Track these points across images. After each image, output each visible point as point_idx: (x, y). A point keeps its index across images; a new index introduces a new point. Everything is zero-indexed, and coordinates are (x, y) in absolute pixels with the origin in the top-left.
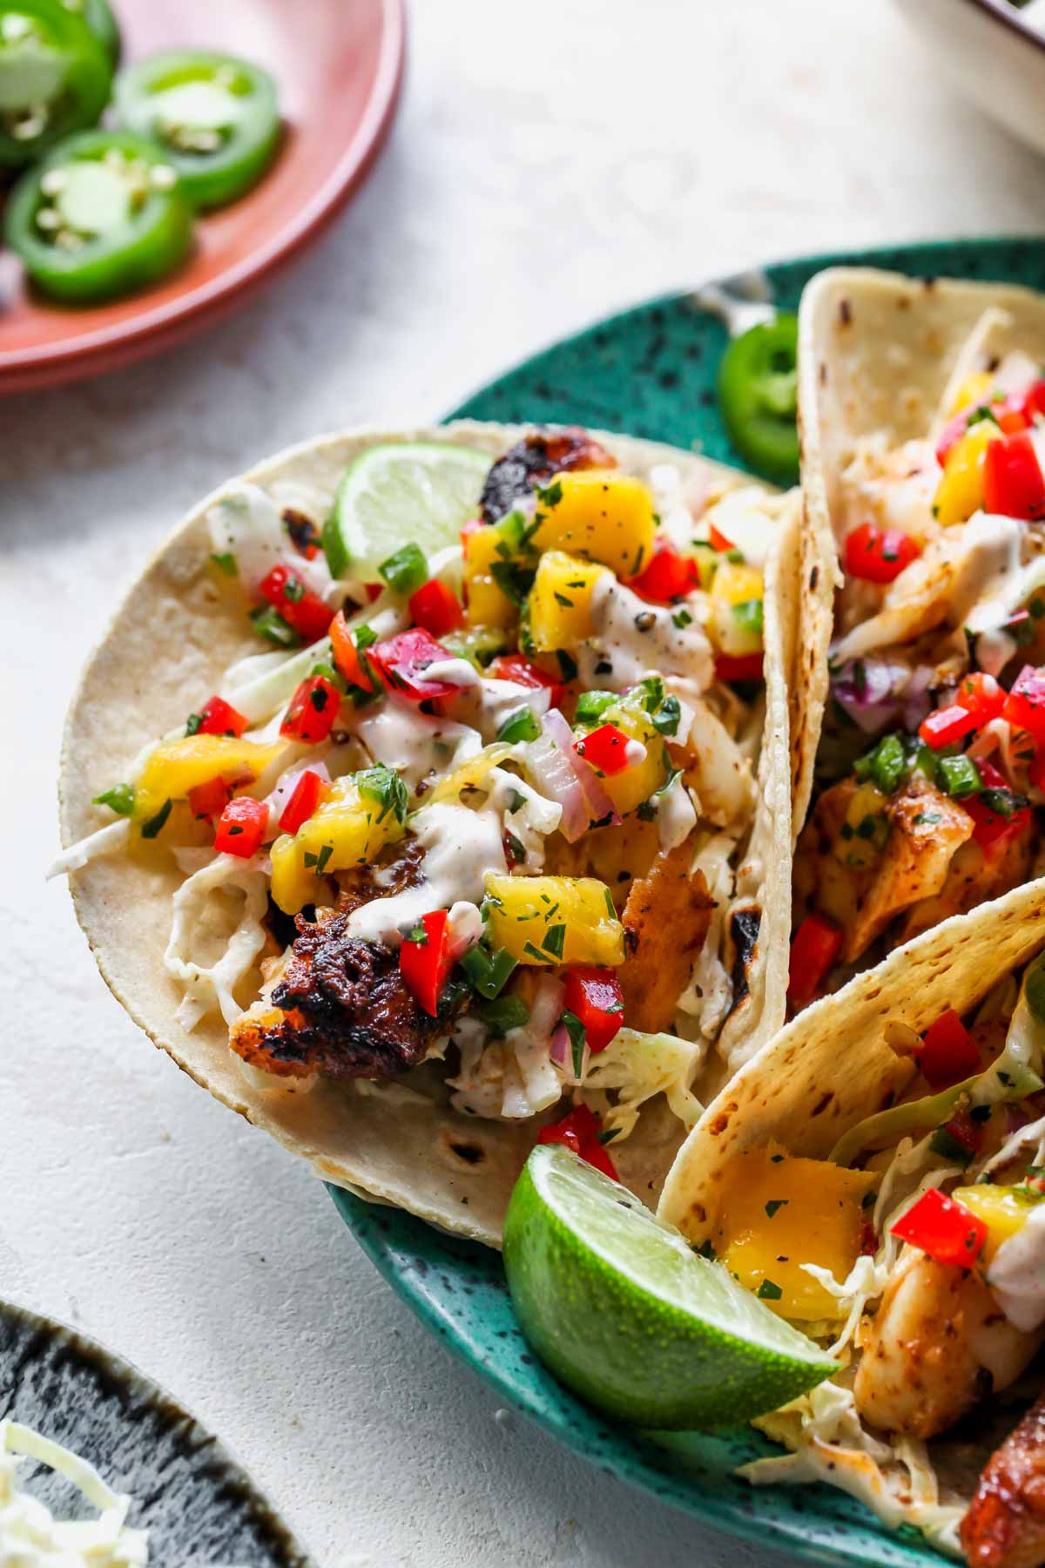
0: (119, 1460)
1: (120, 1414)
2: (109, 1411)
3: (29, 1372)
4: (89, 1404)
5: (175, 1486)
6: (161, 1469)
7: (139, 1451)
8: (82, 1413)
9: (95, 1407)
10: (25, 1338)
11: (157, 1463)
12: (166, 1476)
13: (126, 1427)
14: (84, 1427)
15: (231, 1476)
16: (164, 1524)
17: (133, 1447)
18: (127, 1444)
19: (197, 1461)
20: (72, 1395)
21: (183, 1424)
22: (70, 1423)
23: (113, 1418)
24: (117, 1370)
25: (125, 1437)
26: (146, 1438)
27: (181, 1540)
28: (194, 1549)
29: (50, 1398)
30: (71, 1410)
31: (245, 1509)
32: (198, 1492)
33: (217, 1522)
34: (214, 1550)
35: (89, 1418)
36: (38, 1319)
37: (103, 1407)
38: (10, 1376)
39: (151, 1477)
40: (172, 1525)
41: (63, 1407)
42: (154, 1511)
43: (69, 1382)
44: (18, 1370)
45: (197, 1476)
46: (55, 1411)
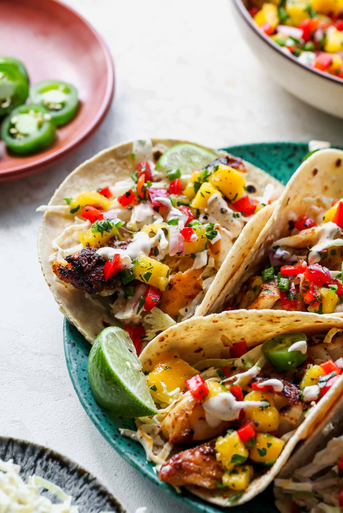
0: (68, 486)
1: (67, 472)
2: (63, 472)
3: (39, 462)
4: (57, 470)
5: (85, 493)
6: (81, 487)
7: (73, 483)
8: (55, 473)
9: (60, 470)
10: (37, 453)
11: (79, 486)
12: (82, 490)
13: (69, 476)
14: (56, 477)
15: (101, 488)
16: (82, 503)
17: (71, 482)
18: (70, 481)
19: (91, 485)
20: (52, 468)
21: (86, 475)
22: (52, 476)
23: (65, 474)
24: (65, 460)
25: (69, 479)
26: (75, 479)
27: (88, 508)
28: (92, 510)
29: (46, 469)
30: (52, 472)
31: (107, 498)
32: (92, 494)
33: (99, 502)
34: (98, 510)
35: (58, 474)
36: (40, 447)
37: (62, 471)
38: (33, 464)
39: (77, 490)
40: (85, 504)
41: (50, 472)
42: (79, 500)
43: (51, 464)
44: (35, 462)
45: (92, 489)
46: (47, 473)
